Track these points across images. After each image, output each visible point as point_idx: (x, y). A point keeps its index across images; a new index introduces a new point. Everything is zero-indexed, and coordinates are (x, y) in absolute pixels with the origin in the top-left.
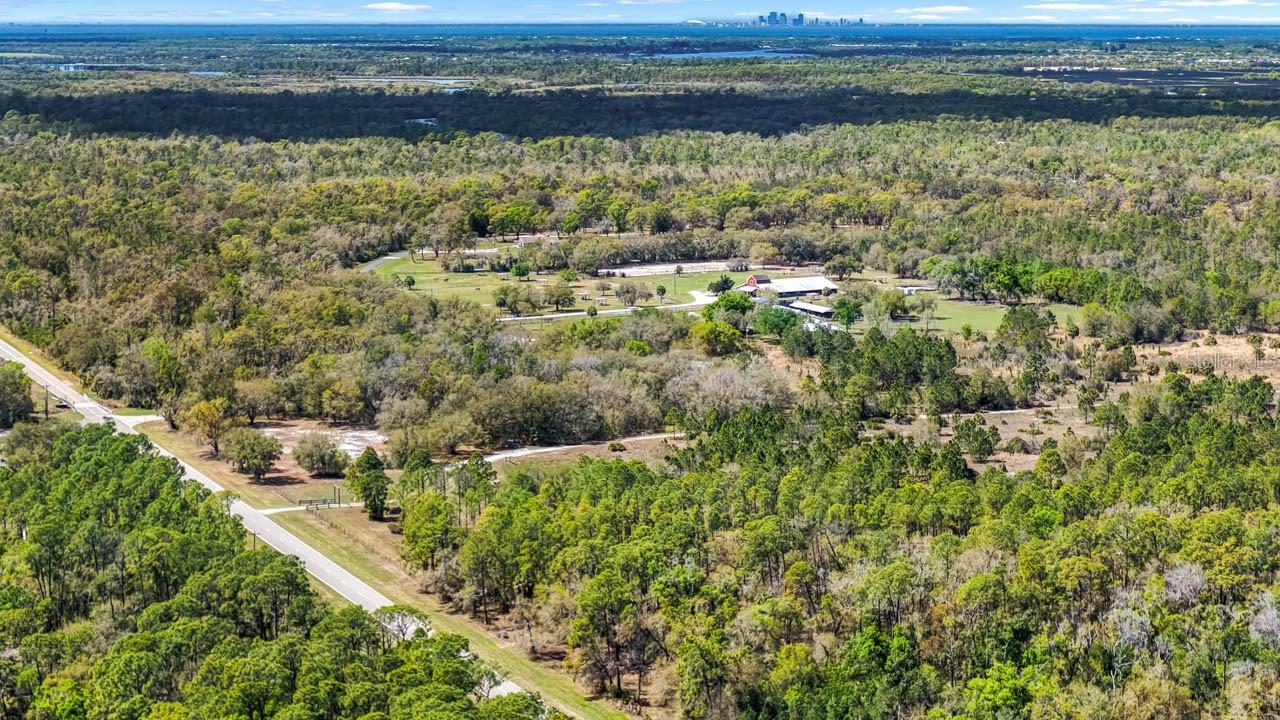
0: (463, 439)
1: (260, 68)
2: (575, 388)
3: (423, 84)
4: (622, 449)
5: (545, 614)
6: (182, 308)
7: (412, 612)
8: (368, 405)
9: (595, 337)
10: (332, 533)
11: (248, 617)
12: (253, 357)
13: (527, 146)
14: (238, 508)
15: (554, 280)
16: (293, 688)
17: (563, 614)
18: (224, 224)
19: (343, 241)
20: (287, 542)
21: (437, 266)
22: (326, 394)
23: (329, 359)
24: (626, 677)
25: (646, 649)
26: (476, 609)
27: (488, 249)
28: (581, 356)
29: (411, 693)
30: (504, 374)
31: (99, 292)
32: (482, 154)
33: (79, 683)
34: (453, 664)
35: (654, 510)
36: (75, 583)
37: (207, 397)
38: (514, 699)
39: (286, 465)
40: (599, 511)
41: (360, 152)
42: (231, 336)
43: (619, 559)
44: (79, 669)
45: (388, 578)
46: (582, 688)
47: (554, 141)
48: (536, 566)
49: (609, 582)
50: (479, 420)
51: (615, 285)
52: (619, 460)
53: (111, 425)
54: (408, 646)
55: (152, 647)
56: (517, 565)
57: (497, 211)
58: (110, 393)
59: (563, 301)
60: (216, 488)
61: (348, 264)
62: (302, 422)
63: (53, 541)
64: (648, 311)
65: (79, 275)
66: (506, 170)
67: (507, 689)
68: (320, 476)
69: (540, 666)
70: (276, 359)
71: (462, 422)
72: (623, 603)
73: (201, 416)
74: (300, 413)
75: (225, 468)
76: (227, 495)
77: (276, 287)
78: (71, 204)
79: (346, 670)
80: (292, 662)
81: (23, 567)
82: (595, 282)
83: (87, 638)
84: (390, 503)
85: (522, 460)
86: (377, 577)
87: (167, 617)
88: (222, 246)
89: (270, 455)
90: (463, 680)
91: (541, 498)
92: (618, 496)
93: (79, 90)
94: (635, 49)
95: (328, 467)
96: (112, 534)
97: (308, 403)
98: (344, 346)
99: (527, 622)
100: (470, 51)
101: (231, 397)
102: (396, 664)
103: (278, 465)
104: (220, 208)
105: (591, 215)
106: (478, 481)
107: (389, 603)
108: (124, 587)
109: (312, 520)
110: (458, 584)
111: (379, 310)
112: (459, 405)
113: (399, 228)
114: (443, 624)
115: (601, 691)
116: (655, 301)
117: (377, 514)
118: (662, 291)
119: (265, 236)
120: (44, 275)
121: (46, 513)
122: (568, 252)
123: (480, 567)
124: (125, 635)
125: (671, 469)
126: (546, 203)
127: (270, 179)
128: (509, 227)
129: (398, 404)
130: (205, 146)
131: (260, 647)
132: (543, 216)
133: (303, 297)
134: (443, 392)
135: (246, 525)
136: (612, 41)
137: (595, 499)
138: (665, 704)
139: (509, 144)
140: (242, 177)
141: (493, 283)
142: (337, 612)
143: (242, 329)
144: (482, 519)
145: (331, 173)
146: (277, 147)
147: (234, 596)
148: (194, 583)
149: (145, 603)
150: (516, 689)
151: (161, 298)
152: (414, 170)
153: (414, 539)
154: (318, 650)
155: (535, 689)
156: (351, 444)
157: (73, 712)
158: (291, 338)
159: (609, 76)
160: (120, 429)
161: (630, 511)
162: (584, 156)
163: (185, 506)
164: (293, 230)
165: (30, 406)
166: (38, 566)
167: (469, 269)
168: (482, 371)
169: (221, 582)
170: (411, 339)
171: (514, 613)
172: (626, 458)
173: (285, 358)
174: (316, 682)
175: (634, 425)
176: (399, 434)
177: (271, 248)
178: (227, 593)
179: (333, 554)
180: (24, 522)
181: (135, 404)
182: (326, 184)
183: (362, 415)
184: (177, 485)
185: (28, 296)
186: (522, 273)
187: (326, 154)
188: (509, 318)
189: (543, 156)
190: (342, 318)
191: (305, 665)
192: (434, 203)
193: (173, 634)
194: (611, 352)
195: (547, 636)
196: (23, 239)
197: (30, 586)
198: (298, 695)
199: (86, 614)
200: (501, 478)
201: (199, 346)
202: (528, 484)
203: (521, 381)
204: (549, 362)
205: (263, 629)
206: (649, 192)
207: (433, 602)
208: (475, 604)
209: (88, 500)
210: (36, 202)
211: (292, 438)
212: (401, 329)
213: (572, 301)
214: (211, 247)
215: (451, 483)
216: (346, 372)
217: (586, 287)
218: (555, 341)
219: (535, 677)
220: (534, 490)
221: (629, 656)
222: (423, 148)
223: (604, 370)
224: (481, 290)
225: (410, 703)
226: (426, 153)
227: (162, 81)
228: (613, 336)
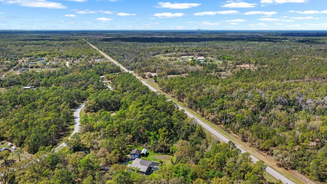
0: (165, 74)
1: (144, 35)
2: (177, 69)
3: (161, 37)
4: (182, 75)
5: (173, 93)
6: (136, 60)
7: (159, 92)
8: (155, 71)
9: (179, 64)
10: (151, 84)
11: (143, 92)
12: (143, 65)
13: (172, 43)
14: (142, 81)
15: (175, 58)
16: (147, 100)
17: (175, 93)
18: (140, 51)
19: (153, 53)
20: (147, 85)
21: (162, 56)
22: (151, 69)
23: (151, 66)
24: (182, 99)
25: (184, 96)
26: (166, 92)
27: (168, 54)
28: (177, 66)
29: (159, 100)
30: (169, 67)
31: (127, 58)
32: (167, 44)
33: (125, 99)
34: (164, 98)
35: (185, 82)
36: (125, 88)
37: (138, 69)
38: (170, 101)
39: (147, 77)
40: (179, 82)
41: (154, 44)
42: (141, 63)
43: (181, 87)
44: (126, 97)
45: (157, 88)
46: (177, 100)
47: (175, 43)
48: (172, 87)
49: (180, 89)
50: (167, 72)
51: (181, 58)
52: (181, 77)
53: (129, 72)
54: (159, 95)
55: (133, 95)
56: (170, 87)
57: (169, 50)
58: (128, 69)
59: (176, 60)
60: (139, 79)
61: (153, 56)
62: (148, 72)
63: (123, 84)
64: (185, 61)
65: (125, 57)
66: (170, 46)
67: (169, 100)
68: (150, 78)
69: (173, 98)
70: (146, 66)
71: (165, 72)
72: (181, 92)
73: (138, 71)
74: (148, 71)
75: (140, 77)
76: (140, 80)
77: (146, 58)
78: (125, 49)
79: (153, 98)
80: (147, 97)
81: (120, 87)
82: (179, 58)
83: (126, 94)
84: (157, 81)
85: (171, 76)
86: (156, 88)
87: (134, 92)
88: (140, 54)
89: (145, 75)
90: (165, 99)
91: (173, 80)
92: (181, 80)
93: (125, 37)
94: (184, 33)
95: (151, 77)
96: (129, 83)
97: (149, 70)
98: (153, 64)
99: (171, 93)
100: (166, 33)
101: (141, 69)
102: (158, 97)
103: (146, 77)
104: (140, 50)
105: (179, 51)
106: (166, 78)
107: (157, 91)
108: (130, 89)
109: (149, 82)
110: (164, 89)
111: (156, 60)
112: (165, 71)
113: (158, 52)
114: (163, 93)
115: (179, 101)
116: (185, 60)
117: (156, 82)
118: (186, 59)
119: (145, 53)
120: (122, 56)
121: (122, 81)
122: (176, 54)
123: (167, 87)
124: (130, 94)
125: (187, 78)
126: (174, 49)
127: (145, 47)
128: (170, 52)
129: (158, 70)
130: (138, 43)
131: (144, 95)
132: (173, 51)
133: (149, 59)
134: (163, 69)
135: (142, 83)
136: (181, 32)
137: (179, 81)
138: (185, 102)
139: (170, 43)
140: (142, 46)
141: (168, 58)
142: (152, 92)
143: (142, 62)
144: (167, 83)
145: (151, 46)
146: (146, 43)
147: (141, 90)
148: (137, 89)
149: (132, 91)
150: (170, 100)
151: (134, 59)
152: (160, 46)
153: (160, 84)
154: (150, 96)
155: (172, 100)
156: (153, 75)
157: (125, 102)
158: (147, 63)
159: (181, 36)
160: (130, 73)
161: (182, 82)
162: (178, 44)
163: (136, 81)
164: (147, 52)
165: (120, 70)
166: (121, 87)
167: (166, 56)
168: (167, 67)
169: (140, 89)
170: (159, 64)
171: (170, 92)
172: (182, 76)
173: (147, 65)
174: (149, 99)
175: (183, 73)
176: (158, 74)
177: (145, 54)
178: (140, 90)
179: (151, 86)
180: (120, 82)
181: (131, 70)
182: (151, 47)
183: (154, 72)
184: (135, 79)
185: (120, 59)
186: (171, 57)
187: (151, 44)
188: (170, 61)
189: (174, 44)
190: (152, 61)
191: (148, 97)
192: (162, 49)
193: (135, 94)
194: (181, 65)
195: (173, 95)
196: (120, 53)
197: (120, 89)
198: (148, 100)
199: (126, 92)
200: (169, 78)
201: (138, 64)
202: (172, 79)
203: (171, 68)
204: (174, 66)
205: (144, 94)
206: (185, 48)
207: (162, 91)
208: (166, 91)
209: (126, 80)
210: (121, 49)
211: (147, 74)
212: (159, 63)
213: (177, 60)
214: (139, 54)
215: (164, 79)
216: (153, 67)
217: (178, 58)
218: (175, 64)
219: (172, 99)
220: (172, 80)
221: (182, 97)
222: (161, 43)
223: (180, 67)
224: (167, 59)
225: (159, 101)
226: (161, 44)
227: (134, 36)
228: (181, 64)
